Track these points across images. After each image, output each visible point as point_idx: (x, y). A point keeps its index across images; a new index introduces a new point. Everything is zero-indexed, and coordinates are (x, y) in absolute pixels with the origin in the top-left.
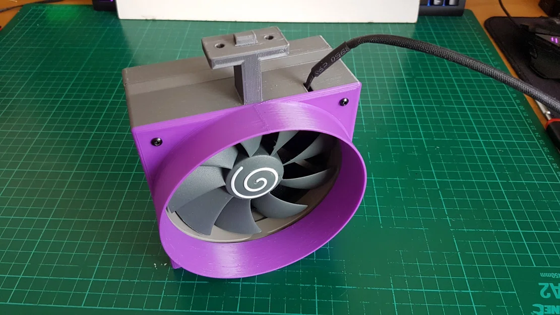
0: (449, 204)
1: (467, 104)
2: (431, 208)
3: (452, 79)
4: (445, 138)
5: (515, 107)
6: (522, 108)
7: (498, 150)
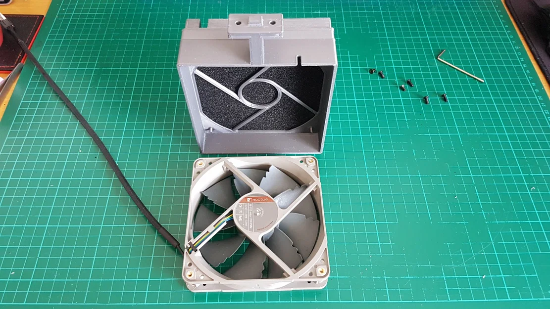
0: (484, 198)
1: (494, 95)
2: (470, 203)
4: (477, 133)
5: (535, 97)
6: (540, 98)
7: (521, 143)
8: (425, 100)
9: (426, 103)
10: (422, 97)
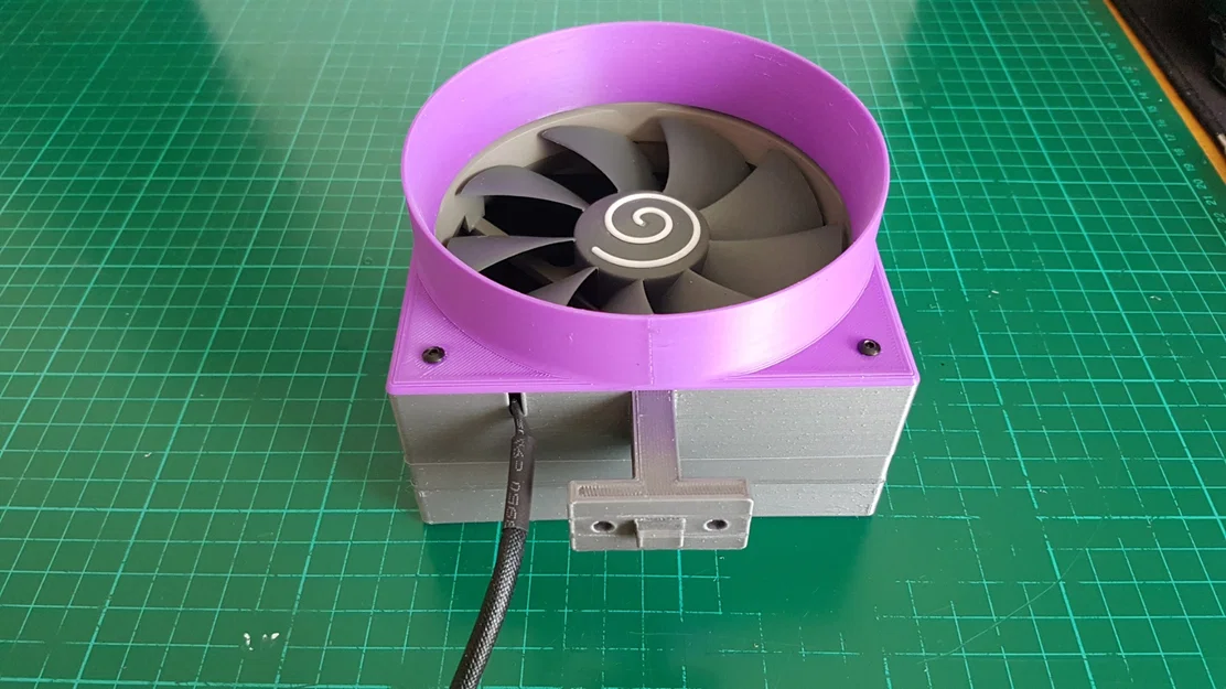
0: (1031, 445)
1: (1064, 175)
2: (985, 459)
3: (1021, 111)
4: (1013, 267)
5: (1183, 181)
6: (1200, 183)
7: (1148, 295)
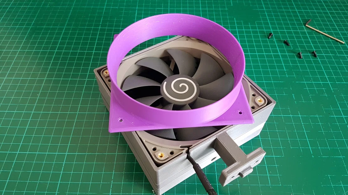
8: (299, 56)
9: (300, 57)
10: (296, 53)
